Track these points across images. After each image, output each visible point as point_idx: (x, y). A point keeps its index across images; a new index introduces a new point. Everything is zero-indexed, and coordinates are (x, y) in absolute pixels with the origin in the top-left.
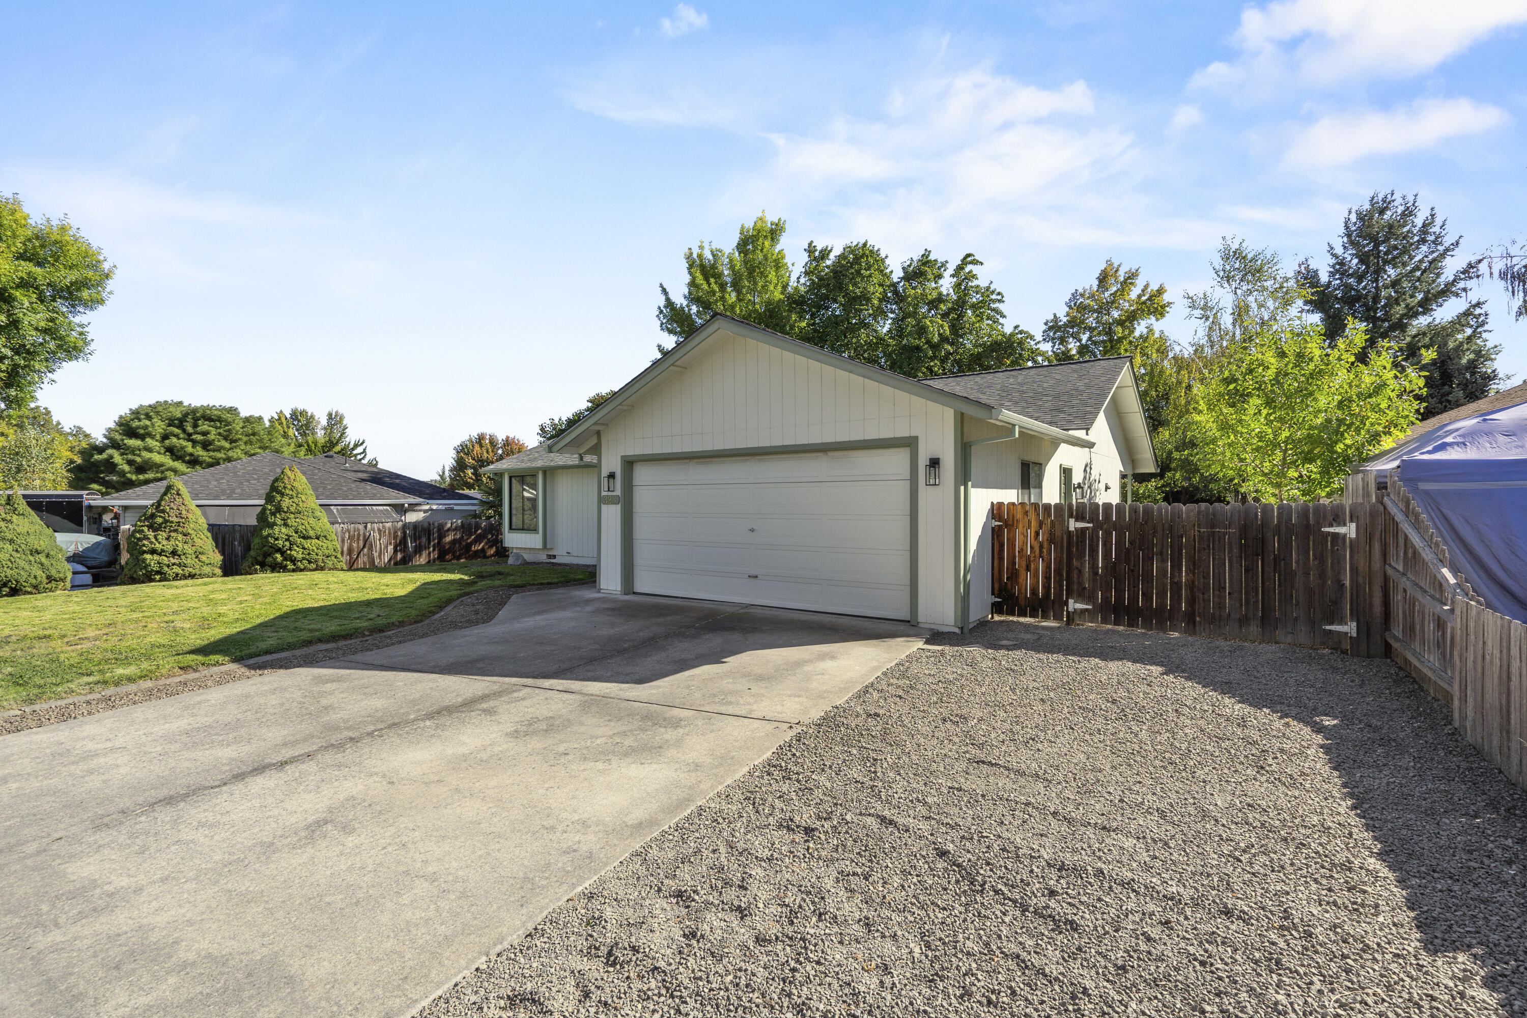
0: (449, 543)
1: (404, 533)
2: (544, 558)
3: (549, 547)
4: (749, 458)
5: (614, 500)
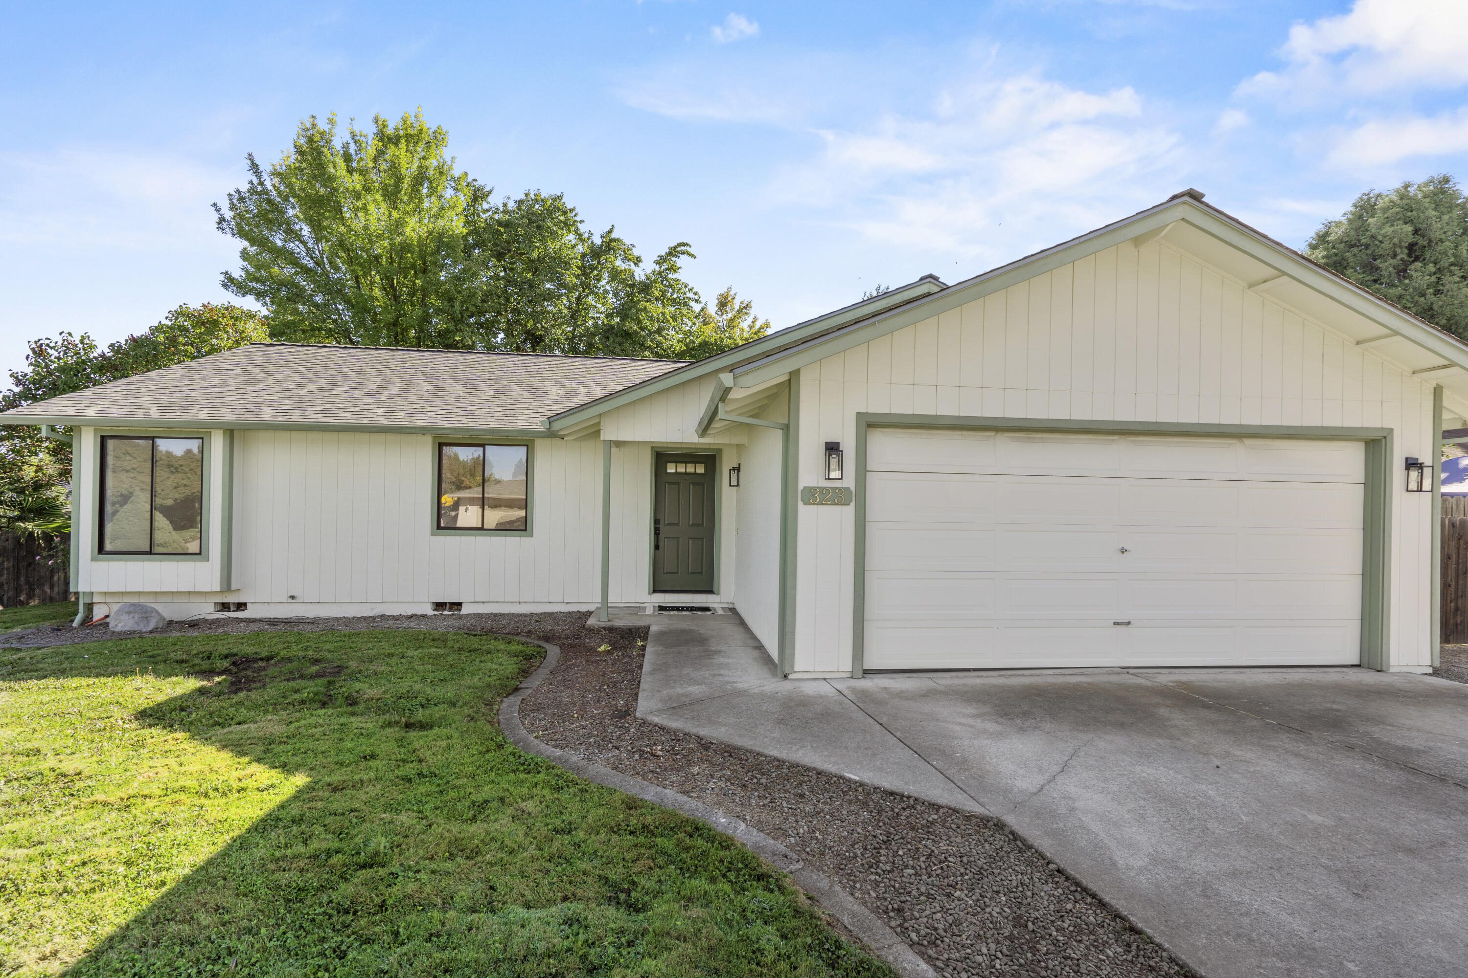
2: (207, 610)
3: (233, 587)
4: (1116, 437)
5: (838, 497)
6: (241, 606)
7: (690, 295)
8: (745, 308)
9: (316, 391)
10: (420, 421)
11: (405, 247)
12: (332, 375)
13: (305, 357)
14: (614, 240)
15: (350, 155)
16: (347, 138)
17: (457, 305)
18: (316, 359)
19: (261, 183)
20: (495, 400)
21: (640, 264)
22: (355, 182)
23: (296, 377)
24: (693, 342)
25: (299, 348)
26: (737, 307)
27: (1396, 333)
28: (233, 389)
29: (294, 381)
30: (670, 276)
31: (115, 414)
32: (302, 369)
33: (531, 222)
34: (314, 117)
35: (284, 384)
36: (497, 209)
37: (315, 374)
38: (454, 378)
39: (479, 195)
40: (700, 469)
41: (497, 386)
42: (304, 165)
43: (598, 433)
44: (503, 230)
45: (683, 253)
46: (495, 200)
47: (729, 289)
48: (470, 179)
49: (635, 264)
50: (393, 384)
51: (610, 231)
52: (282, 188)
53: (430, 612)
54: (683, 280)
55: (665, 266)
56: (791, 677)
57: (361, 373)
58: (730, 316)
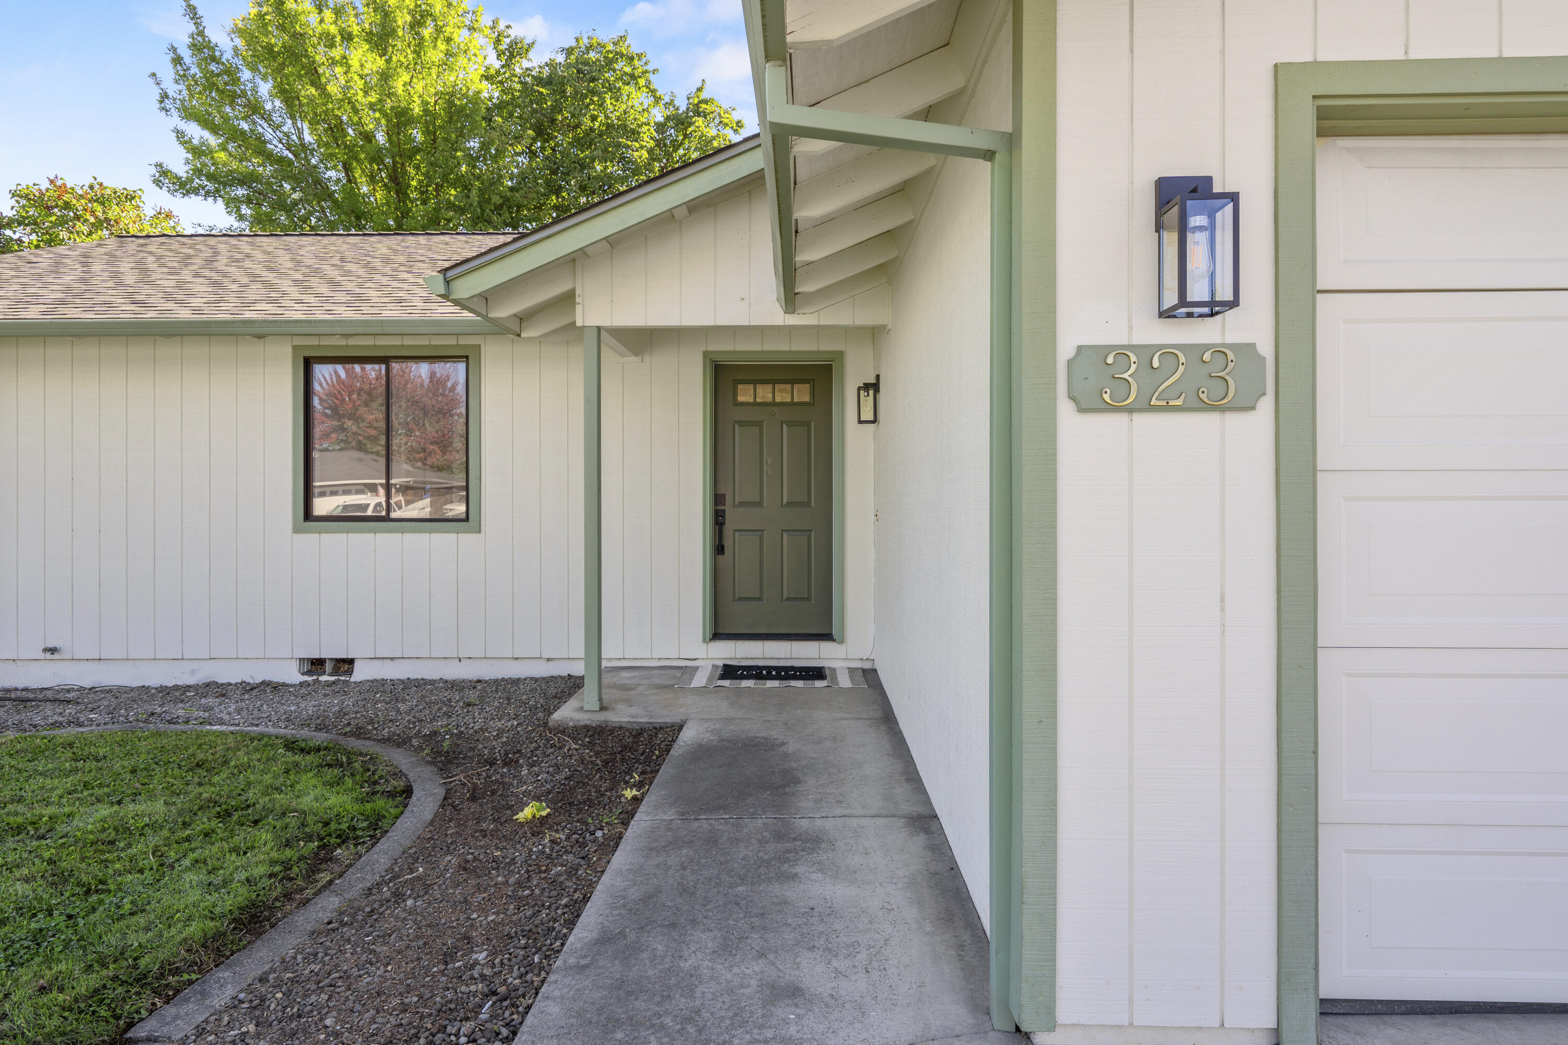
5: (1207, 383)
14: (706, 102)
36: (541, 65)
39: (517, 51)
40: (802, 394)
49: (735, 131)
51: (699, 90)
53: (296, 677)
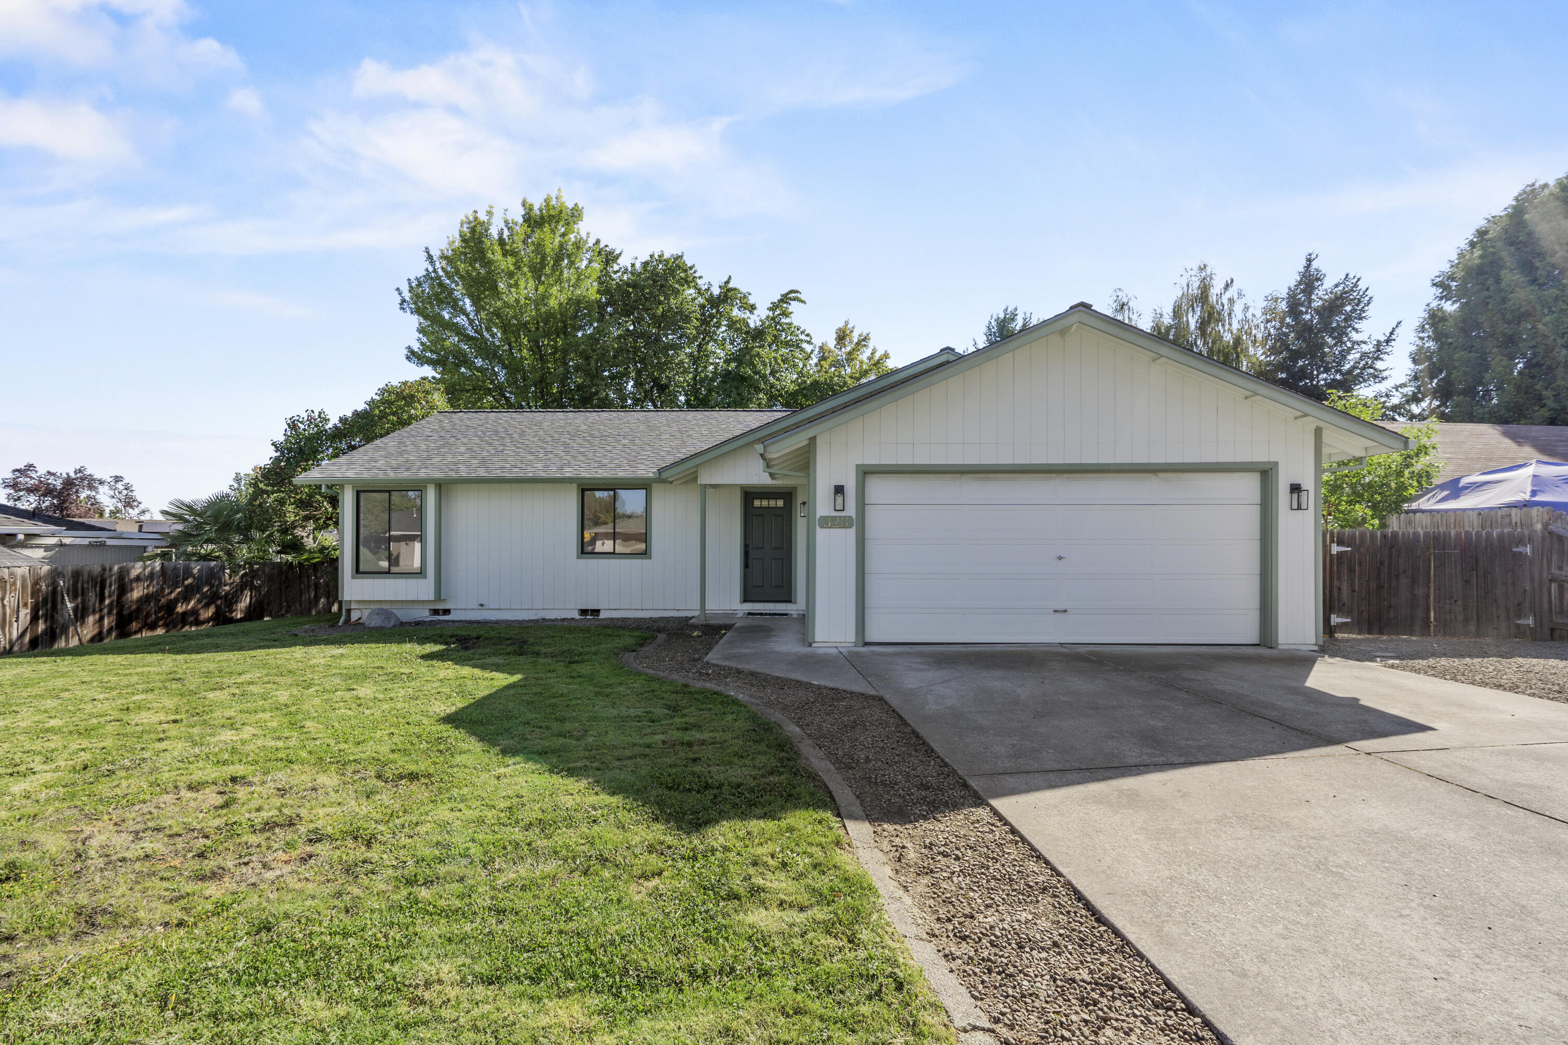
0: (140, 600)
1: (54, 585)
2: (424, 614)
3: (442, 598)
4: (1054, 475)
5: (844, 523)
6: (447, 612)
7: (803, 337)
8: (863, 341)
9: (493, 452)
10: (568, 473)
11: (550, 315)
12: (502, 437)
13: (480, 422)
14: (732, 290)
15: (504, 239)
16: (502, 225)
17: (593, 363)
18: (487, 423)
19: (435, 271)
20: (623, 453)
21: (755, 312)
22: (508, 263)
23: (477, 440)
24: (805, 382)
25: (474, 414)
26: (855, 340)
27: (1256, 394)
28: (436, 452)
29: (476, 444)
30: (783, 320)
31: (366, 475)
32: (480, 433)
33: (655, 281)
34: (476, 212)
35: (469, 446)
36: (626, 269)
37: (489, 436)
38: (592, 436)
39: (609, 258)
40: (780, 503)
41: (625, 442)
42: (467, 250)
43: (695, 479)
44: (631, 290)
45: (794, 300)
46: (624, 261)
47: (847, 323)
48: (602, 245)
49: (751, 312)
50: (547, 442)
51: (727, 282)
52: (449, 269)
53: (578, 617)
54: (795, 324)
55: (778, 312)
56: (814, 645)
57: (523, 433)
58: (849, 349)
